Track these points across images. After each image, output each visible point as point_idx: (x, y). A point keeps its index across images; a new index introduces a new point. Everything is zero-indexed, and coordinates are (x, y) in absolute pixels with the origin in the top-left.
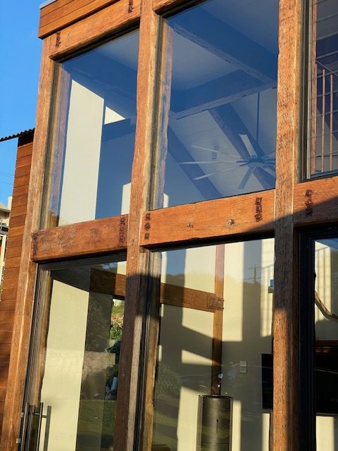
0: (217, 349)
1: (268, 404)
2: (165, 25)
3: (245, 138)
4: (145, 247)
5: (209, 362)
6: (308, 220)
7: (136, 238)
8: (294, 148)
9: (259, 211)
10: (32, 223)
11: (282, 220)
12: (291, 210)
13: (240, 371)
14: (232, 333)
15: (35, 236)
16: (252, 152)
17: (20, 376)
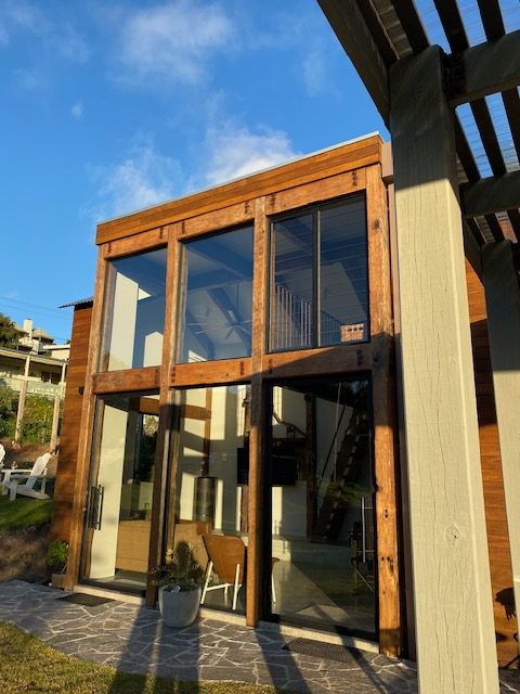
0: (207, 445)
1: (242, 479)
2: (184, 248)
3: (230, 312)
4: (171, 387)
5: (201, 454)
6: (269, 376)
7: (166, 381)
8: (263, 335)
9: (242, 369)
10: (93, 367)
11: (255, 375)
12: (261, 370)
13: (228, 458)
14: (218, 434)
15: (94, 378)
16: (234, 319)
17: (85, 467)
